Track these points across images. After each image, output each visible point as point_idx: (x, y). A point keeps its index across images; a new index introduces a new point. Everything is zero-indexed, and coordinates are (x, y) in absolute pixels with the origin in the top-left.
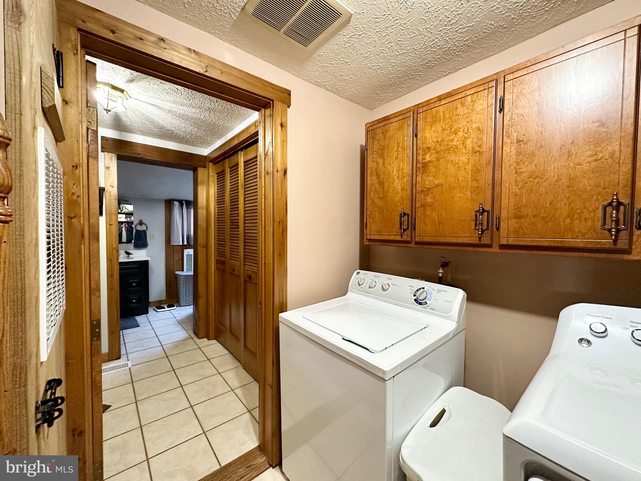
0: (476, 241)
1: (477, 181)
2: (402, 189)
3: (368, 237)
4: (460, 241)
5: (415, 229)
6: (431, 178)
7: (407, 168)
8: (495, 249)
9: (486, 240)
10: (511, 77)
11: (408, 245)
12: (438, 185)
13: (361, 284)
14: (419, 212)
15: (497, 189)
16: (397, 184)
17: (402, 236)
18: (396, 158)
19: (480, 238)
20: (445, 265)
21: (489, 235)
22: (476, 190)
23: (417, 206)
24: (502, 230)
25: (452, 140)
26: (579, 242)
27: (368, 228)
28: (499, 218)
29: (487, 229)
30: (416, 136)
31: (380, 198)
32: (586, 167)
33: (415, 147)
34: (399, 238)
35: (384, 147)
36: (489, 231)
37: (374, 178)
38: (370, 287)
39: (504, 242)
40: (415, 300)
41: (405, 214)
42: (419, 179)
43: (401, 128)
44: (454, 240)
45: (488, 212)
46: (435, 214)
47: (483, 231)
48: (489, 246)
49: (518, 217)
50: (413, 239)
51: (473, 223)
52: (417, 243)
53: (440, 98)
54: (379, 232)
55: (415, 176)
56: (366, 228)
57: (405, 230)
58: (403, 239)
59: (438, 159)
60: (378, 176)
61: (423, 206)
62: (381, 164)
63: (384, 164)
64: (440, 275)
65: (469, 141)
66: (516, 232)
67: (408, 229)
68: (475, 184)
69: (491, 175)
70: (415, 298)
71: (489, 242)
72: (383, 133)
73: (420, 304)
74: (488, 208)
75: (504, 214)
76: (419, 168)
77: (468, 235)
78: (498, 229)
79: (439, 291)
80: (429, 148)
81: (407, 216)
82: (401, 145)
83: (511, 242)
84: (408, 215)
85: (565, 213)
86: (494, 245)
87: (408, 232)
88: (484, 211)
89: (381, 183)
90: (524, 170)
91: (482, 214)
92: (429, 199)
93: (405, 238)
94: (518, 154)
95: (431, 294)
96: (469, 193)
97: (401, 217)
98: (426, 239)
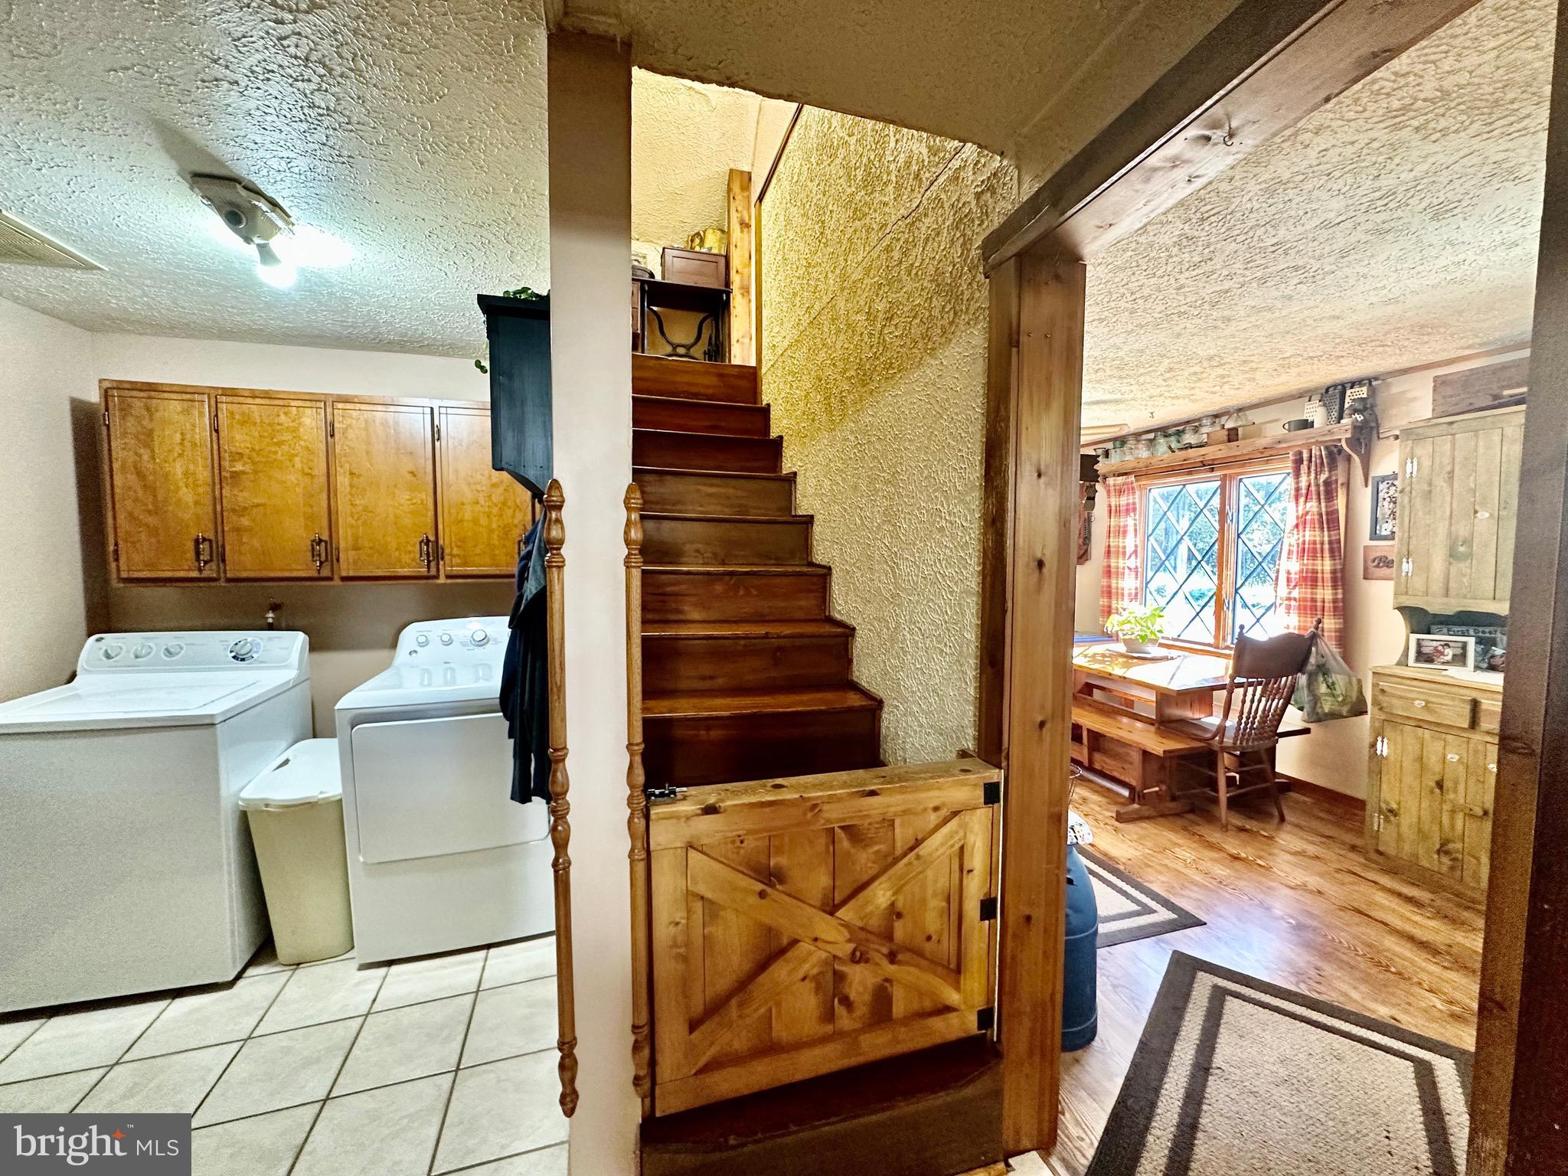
0: (315, 574)
1: (311, 506)
2: (196, 503)
3: (124, 575)
4: (295, 574)
5: (224, 561)
6: (245, 494)
7: (203, 474)
8: (337, 582)
9: (325, 572)
10: (340, 406)
11: (212, 584)
12: (258, 505)
13: (113, 655)
14: (230, 538)
15: (333, 518)
16: (187, 495)
17: (200, 570)
18: (180, 455)
19: (319, 571)
20: (275, 608)
21: (329, 567)
22: (311, 518)
23: (226, 529)
24: (341, 560)
25: (276, 453)
26: (406, 571)
27: (123, 560)
28: (338, 549)
29: (326, 560)
30: (217, 431)
31: (149, 512)
32: (406, 508)
33: (215, 447)
34: (195, 574)
35: (151, 431)
36: (329, 563)
37: (132, 478)
38: (137, 657)
39: (344, 574)
40: (234, 657)
41: (204, 539)
42: (226, 492)
43: (186, 412)
44: (287, 574)
45: (326, 542)
46: (255, 543)
47: (321, 563)
48: (330, 579)
49: (356, 548)
50: (222, 575)
51: (310, 554)
52: (229, 580)
53: (254, 394)
54: (150, 566)
55: (218, 487)
56: (117, 560)
57: (206, 563)
58: (203, 576)
59: (256, 472)
60: (140, 474)
61: (238, 530)
62: (146, 457)
63: (154, 459)
64: (270, 620)
65: (297, 459)
66: (355, 563)
67: (211, 560)
68: (308, 509)
69: (326, 502)
70: (233, 654)
71: (330, 575)
72: (148, 409)
73: (243, 660)
74: (325, 537)
75: (342, 545)
76: (226, 478)
77: (304, 567)
78: (338, 560)
79: (270, 639)
80: (241, 455)
81: (207, 543)
82: (188, 436)
83: (351, 574)
84: (210, 541)
85: (395, 546)
86: (336, 577)
87: (213, 565)
88: (321, 541)
89: (150, 488)
90: (358, 502)
91: (319, 544)
92: (245, 522)
93: (206, 574)
94: (351, 486)
95: (259, 644)
96: (302, 519)
97: (197, 542)
98: (244, 575)
